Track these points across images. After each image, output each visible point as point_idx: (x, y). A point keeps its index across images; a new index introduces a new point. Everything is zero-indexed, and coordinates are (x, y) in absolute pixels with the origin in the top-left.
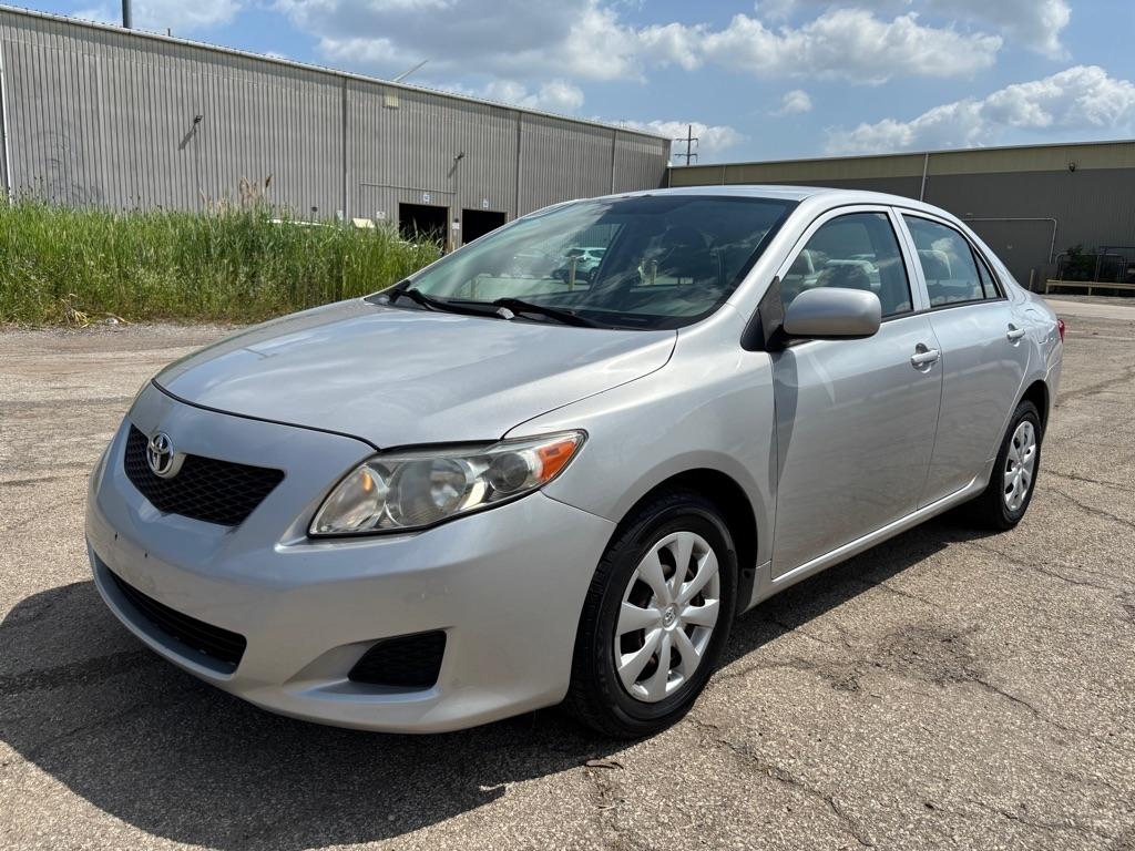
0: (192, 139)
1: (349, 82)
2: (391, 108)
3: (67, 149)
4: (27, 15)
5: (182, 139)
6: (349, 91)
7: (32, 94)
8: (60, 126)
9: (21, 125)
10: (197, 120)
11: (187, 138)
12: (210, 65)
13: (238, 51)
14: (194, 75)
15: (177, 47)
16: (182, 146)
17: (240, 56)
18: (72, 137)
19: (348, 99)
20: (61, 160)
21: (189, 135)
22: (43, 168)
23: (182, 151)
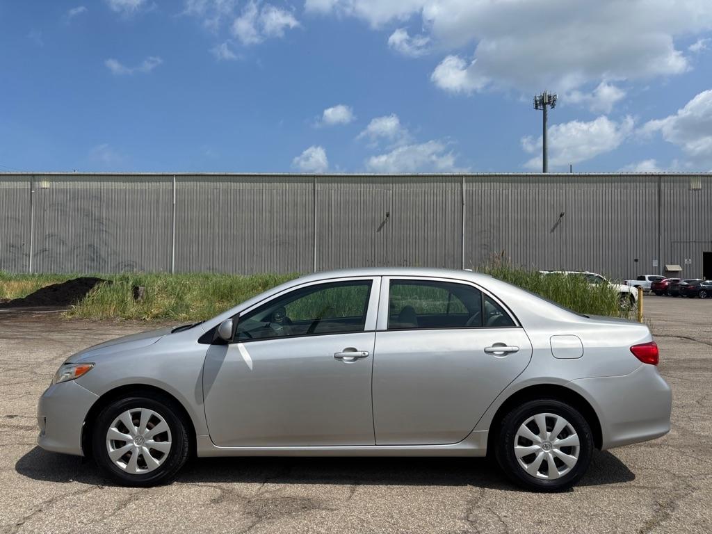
0: (558, 226)
1: (662, 178)
2: (695, 190)
3: (492, 239)
4: (478, 176)
5: (552, 226)
6: (662, 184)
7: (477, 213)
8: (489, 228)
9: (470, 229)
10: (561, 215)
11: (555, 226)
12: (570, 184)
13: (587, 174)
14: (561, 191)
15: (552, 178)
16: (553, 230)
17: (589, 176)
18: (495, 232)
19: (662, 188)
20: (489, 244)
21: (557, 224)
22: (480, 249)
23: (552, 233)
